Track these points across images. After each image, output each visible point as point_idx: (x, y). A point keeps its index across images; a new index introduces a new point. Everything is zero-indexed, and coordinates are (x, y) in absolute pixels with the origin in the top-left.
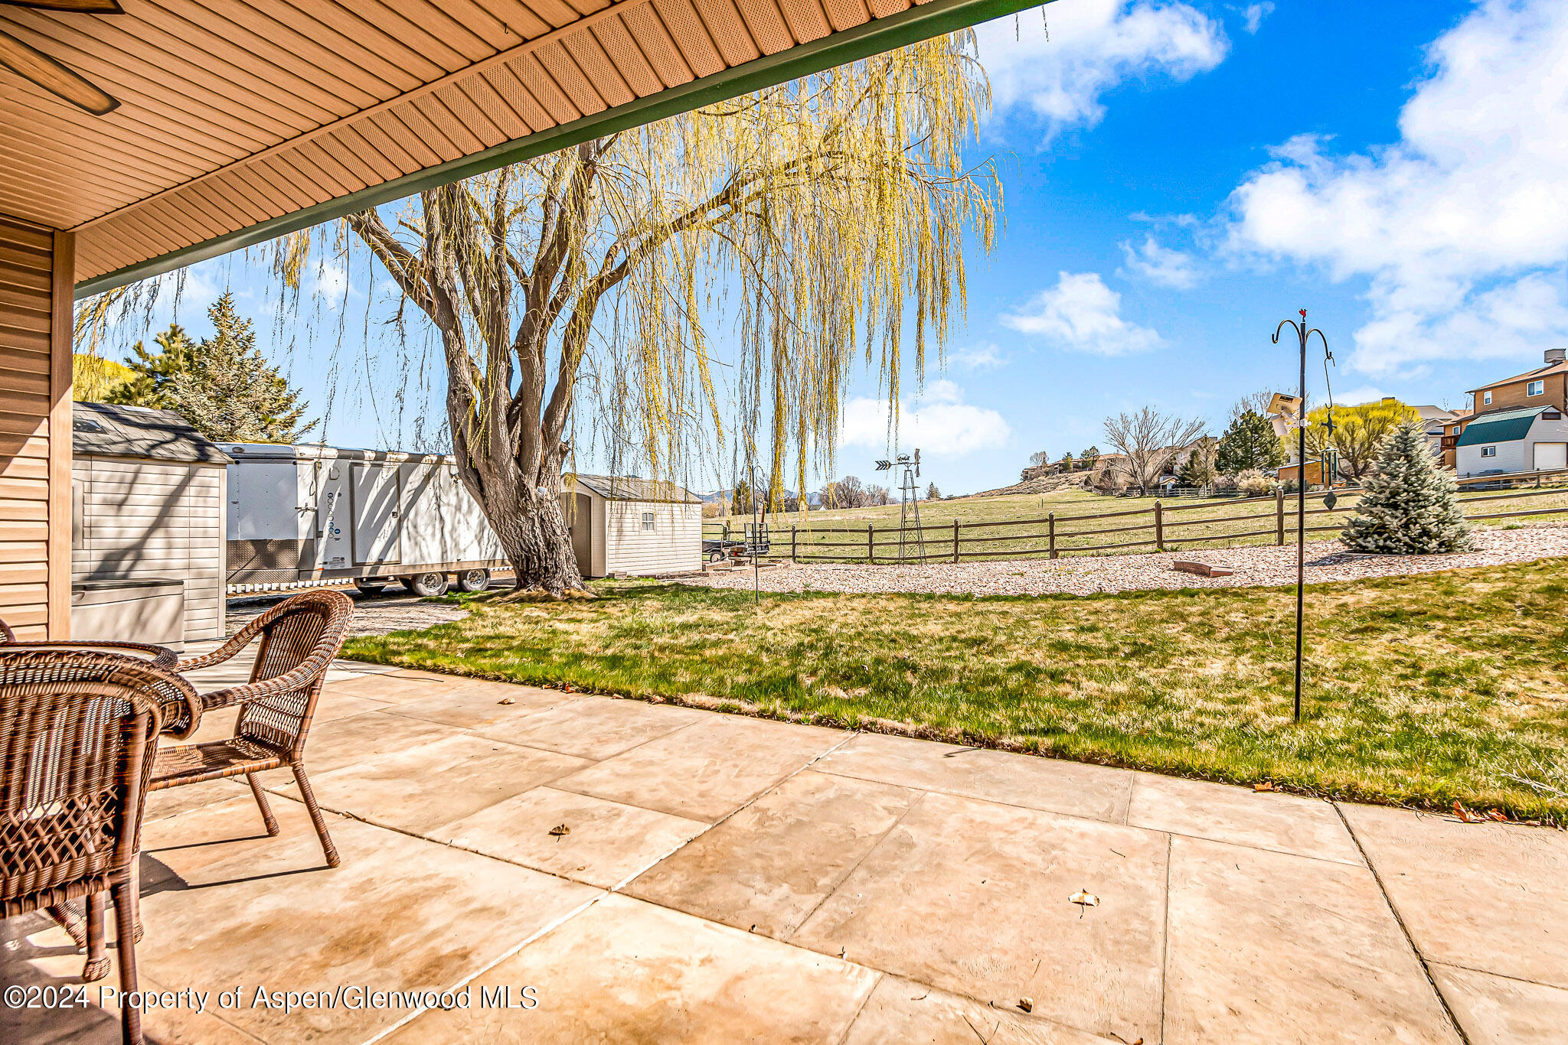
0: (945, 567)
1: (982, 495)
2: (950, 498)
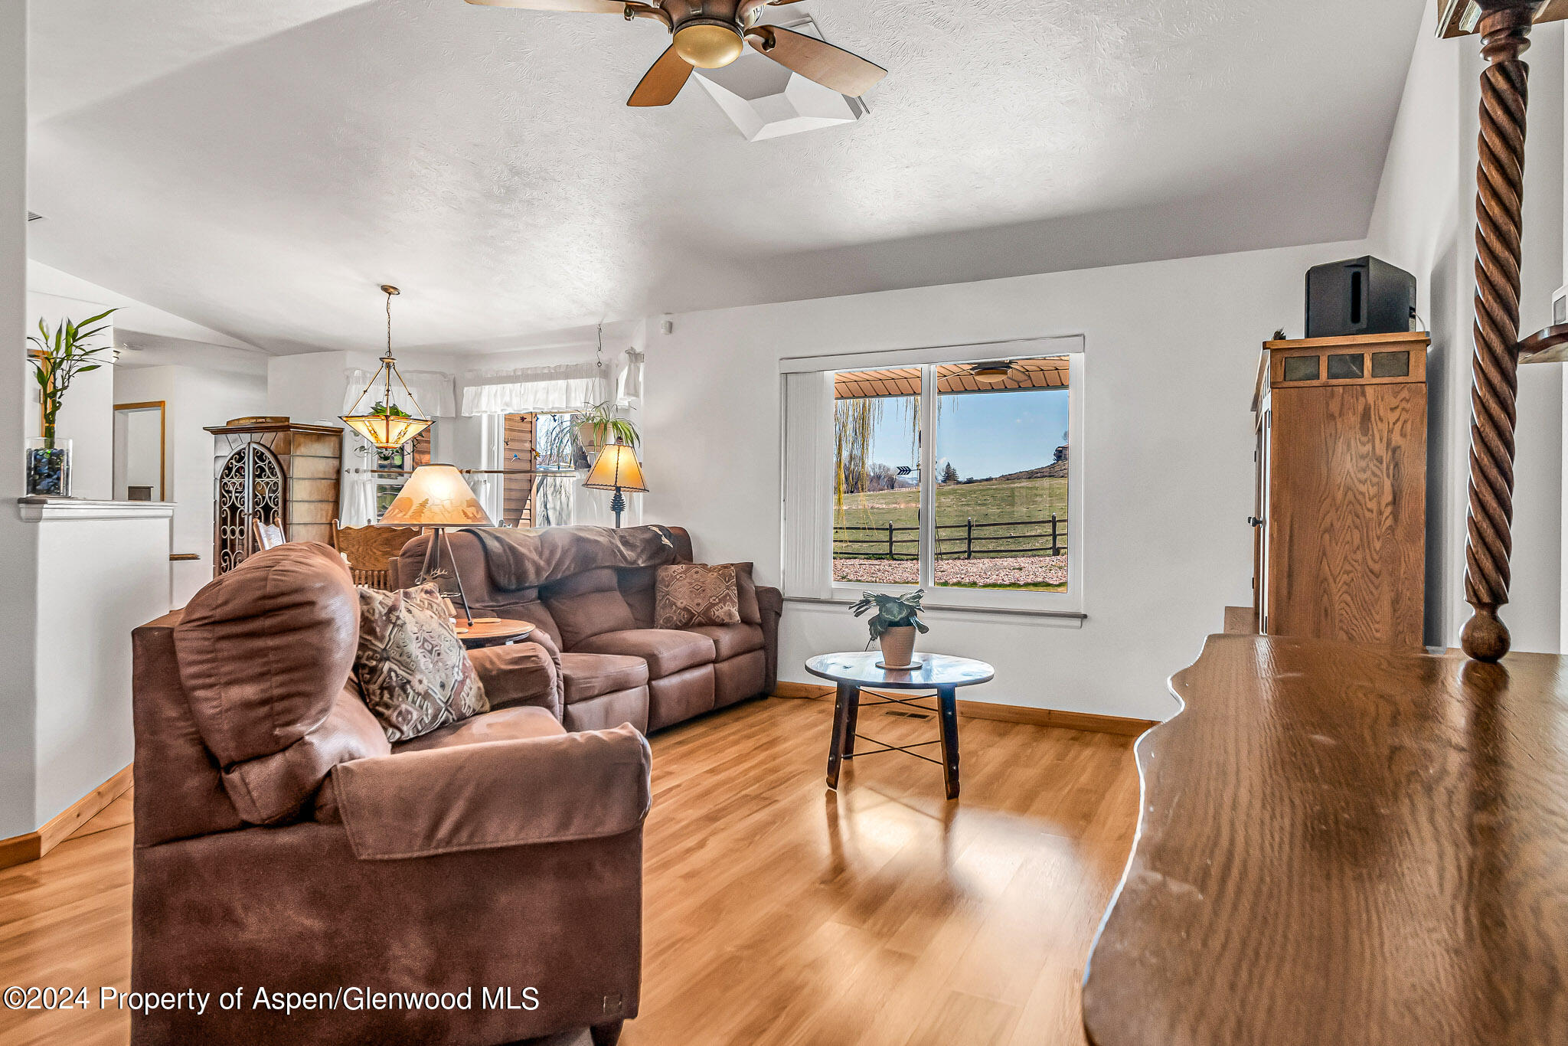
0: (958, 562)
1: (1008, 478)
2: (970, 481)
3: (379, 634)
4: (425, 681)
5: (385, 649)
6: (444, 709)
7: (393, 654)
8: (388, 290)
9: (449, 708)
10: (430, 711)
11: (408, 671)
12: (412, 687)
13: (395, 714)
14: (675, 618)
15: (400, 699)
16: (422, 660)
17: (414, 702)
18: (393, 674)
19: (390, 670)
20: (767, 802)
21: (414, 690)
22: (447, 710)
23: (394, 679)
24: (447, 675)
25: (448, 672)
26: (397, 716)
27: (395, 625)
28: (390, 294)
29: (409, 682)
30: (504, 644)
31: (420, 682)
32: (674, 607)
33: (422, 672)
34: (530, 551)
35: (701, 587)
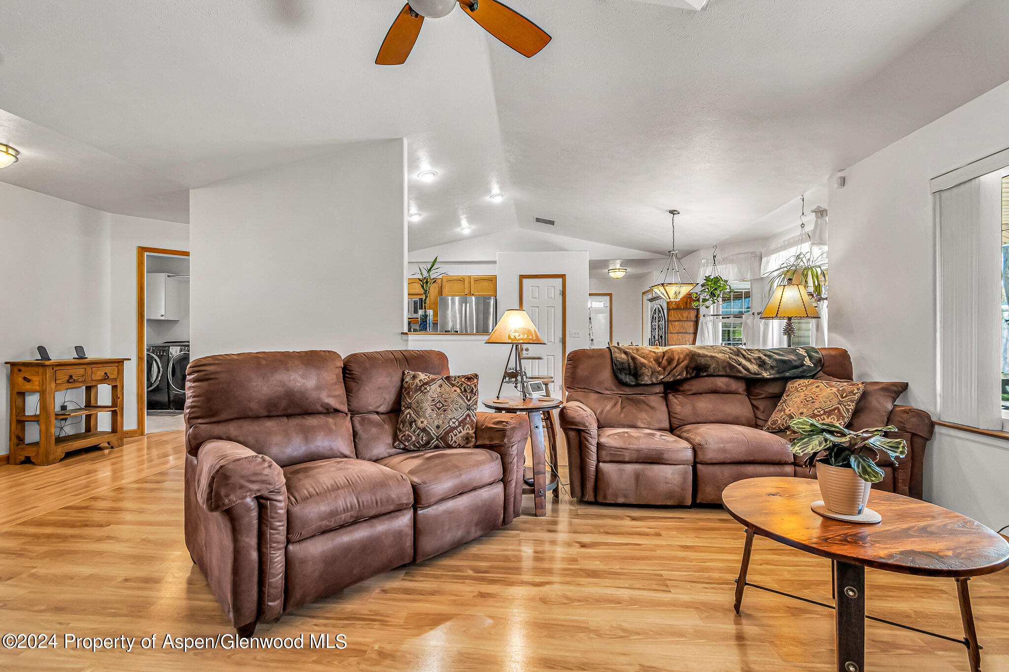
3: (410, 395)
4: (425, 422)
5: (411, 403)
6: (435, 439)
7: (414, 406)
8: (672, 212)
9: (439, 440)
10: (424, 439)
11: (418, 416)
12: (416, 424)
13: (401, 435)
14: (779, 422)
15: (407, 429)
16: (429, 411)
17: (414, 432)
18: (408, 416)
19: (409, 413)
20: (664, 588)
21: (416, 426)
22: (437, 440)
23: (408, 418)
24: (443, 422)
25: (445, 421)
26: (402, 437)
27: (422, 392)
28: (674, 214)
29: (415, 421)
30: (516, 413)
31: (422, 422)
32: (783, 413)
33: (425, 418)
34: (650, 361)
35: (813, 399)
